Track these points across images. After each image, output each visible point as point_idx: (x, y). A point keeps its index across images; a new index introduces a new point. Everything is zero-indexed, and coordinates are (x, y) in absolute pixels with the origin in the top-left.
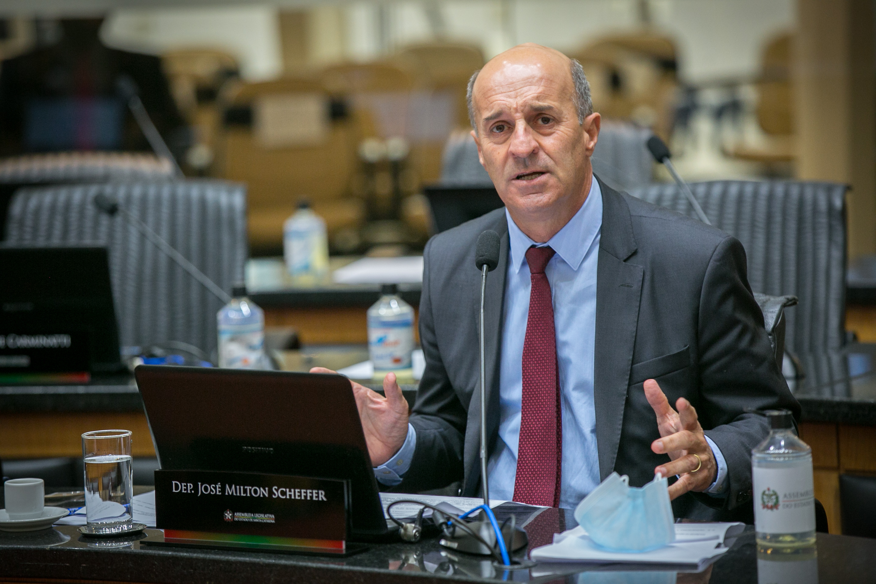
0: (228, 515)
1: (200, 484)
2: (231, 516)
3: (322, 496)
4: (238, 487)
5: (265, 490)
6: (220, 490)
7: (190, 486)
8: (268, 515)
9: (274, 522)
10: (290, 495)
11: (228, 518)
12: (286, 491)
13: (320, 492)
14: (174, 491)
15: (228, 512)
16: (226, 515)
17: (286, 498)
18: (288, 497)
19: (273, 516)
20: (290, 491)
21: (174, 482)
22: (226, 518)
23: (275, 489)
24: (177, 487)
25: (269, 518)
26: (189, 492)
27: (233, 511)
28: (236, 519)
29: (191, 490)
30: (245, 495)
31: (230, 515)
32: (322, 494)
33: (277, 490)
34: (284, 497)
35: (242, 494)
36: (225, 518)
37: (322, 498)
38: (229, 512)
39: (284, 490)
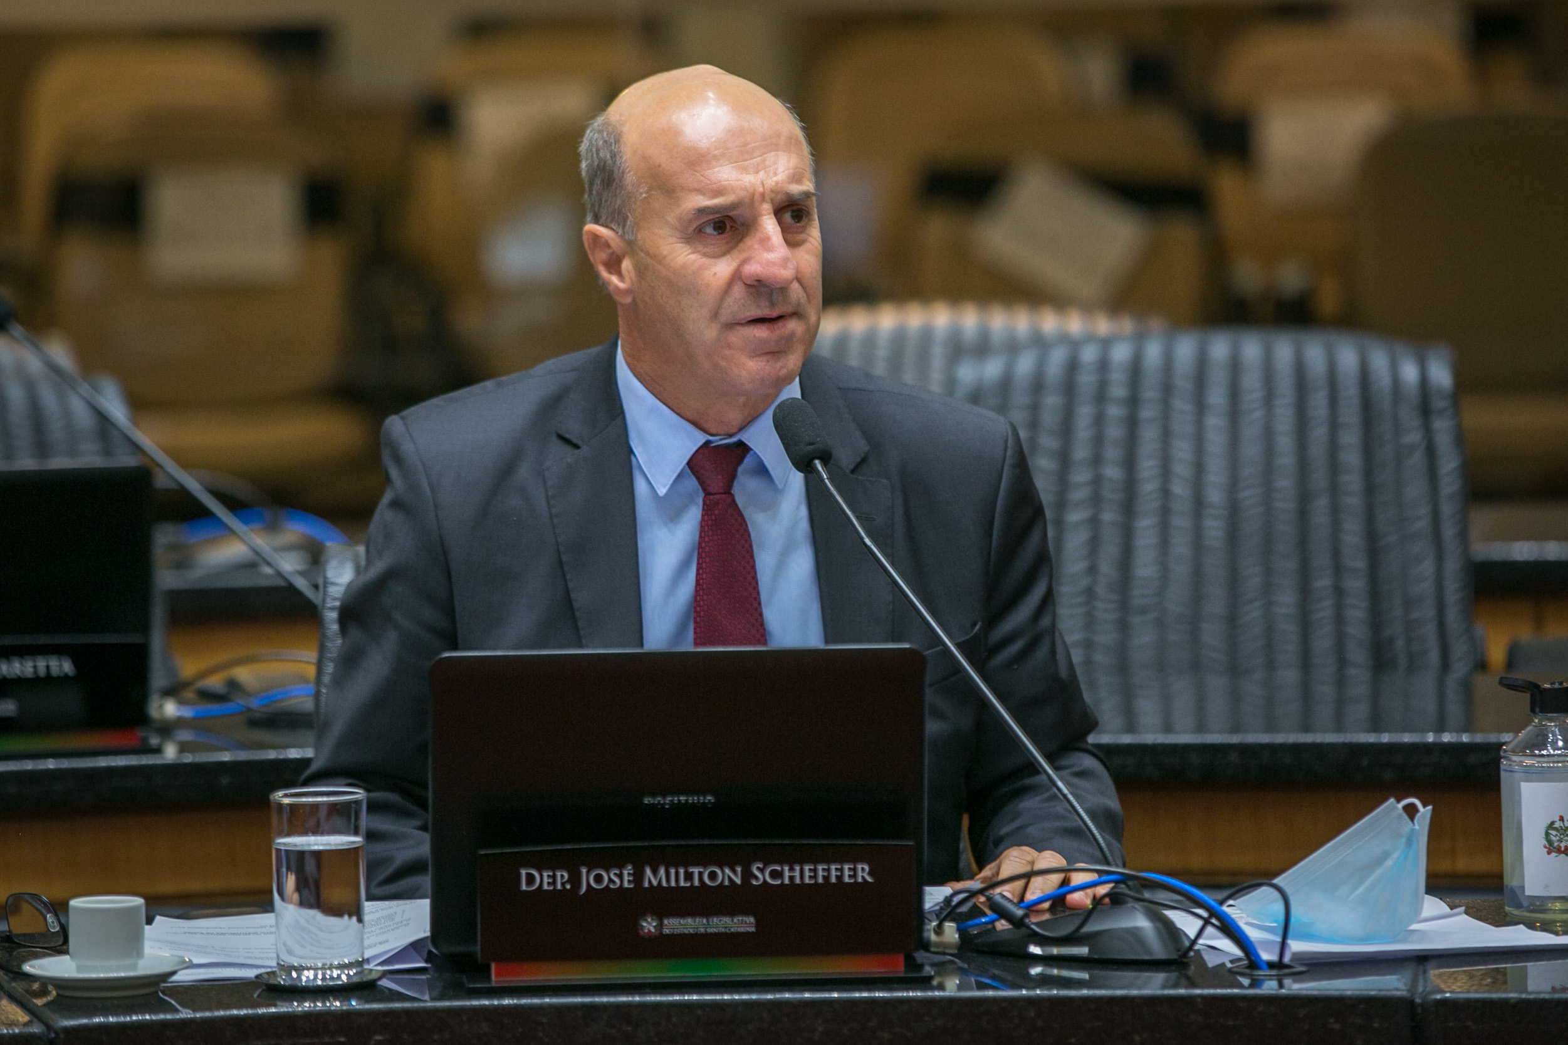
0: (649, 925)
1: (584, 871)
2: (655, 927)
3: (863, 872)
4: (673, 871)
5: (734, 872)
6: (631, 878)
7: (562, 876)
8: (740, 918)
9: (753, 929)
10: (792, 878)
11: (649, 931)
12: (782, 869)
13: (859, 867)
14: (524, 887)
15: (649, 920)
16: (644, 924)
17: (782, 884)
18: (787, 881)
19: (752, 920)
20: (791, 869)
21: (523, 872)
22: (642, 930)
23: (758, 868)
24: (530, 879)
25: (744, 924)
26: (559, 887)
27: (660, 916)
28: (666, 931)
29: (563, 884)
30: (688, 885)
31: (654, 924)
32: (863, 869)
33: (762, 870)
34: (779, 882)
35: (682, 883)
36: (641, 932)
37: (863, 877)
38: (652, 919)
39: (779, 868)
